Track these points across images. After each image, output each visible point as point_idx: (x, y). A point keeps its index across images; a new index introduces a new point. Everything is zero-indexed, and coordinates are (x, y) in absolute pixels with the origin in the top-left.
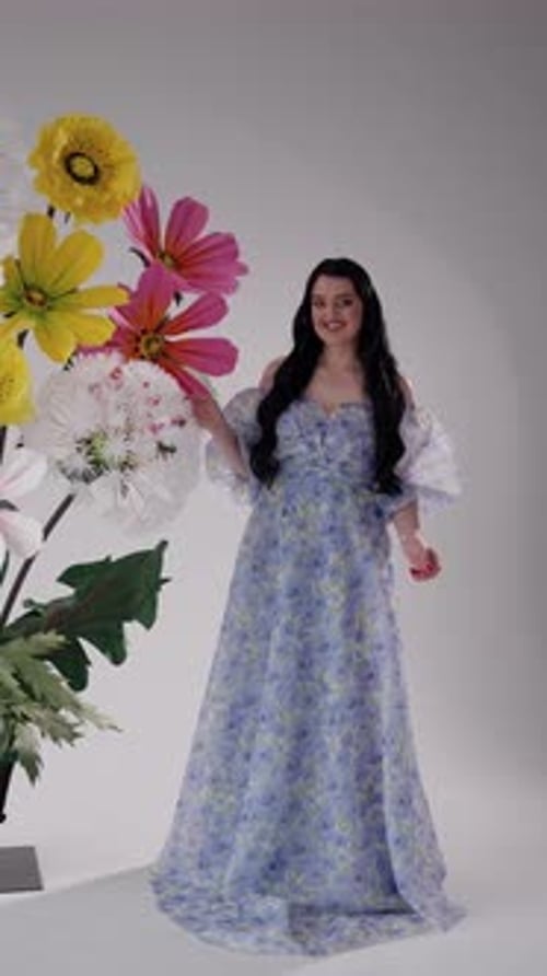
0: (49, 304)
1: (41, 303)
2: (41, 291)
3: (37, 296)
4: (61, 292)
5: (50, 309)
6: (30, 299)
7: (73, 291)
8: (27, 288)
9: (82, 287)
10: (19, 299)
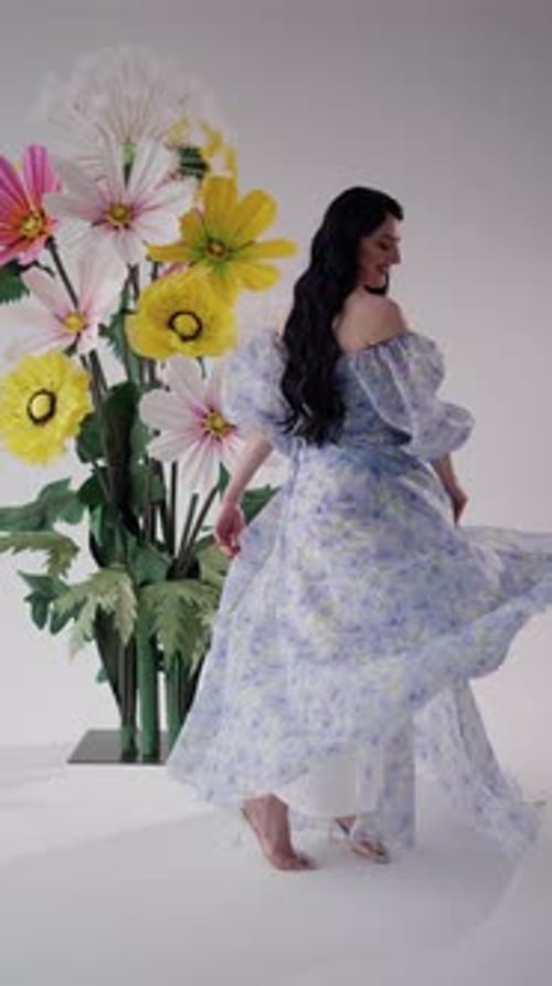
0: (227, 254)
1: (220, 254)
2: (221, 244)
3: (217, 248)
4: (239, 245)
5: (228, 259)
6: (211, 251)
7: (250, 243)
8: (210, 241)
9: (259, 239)
10: (201, 249)
